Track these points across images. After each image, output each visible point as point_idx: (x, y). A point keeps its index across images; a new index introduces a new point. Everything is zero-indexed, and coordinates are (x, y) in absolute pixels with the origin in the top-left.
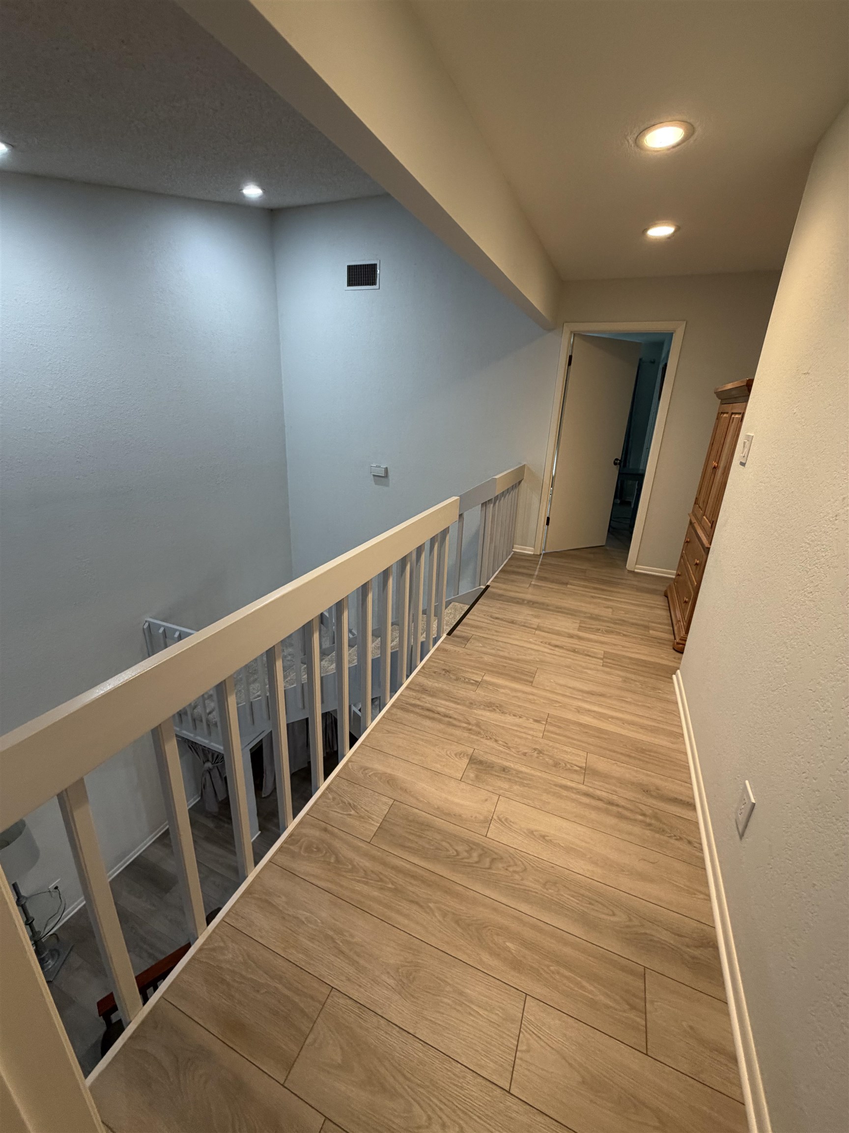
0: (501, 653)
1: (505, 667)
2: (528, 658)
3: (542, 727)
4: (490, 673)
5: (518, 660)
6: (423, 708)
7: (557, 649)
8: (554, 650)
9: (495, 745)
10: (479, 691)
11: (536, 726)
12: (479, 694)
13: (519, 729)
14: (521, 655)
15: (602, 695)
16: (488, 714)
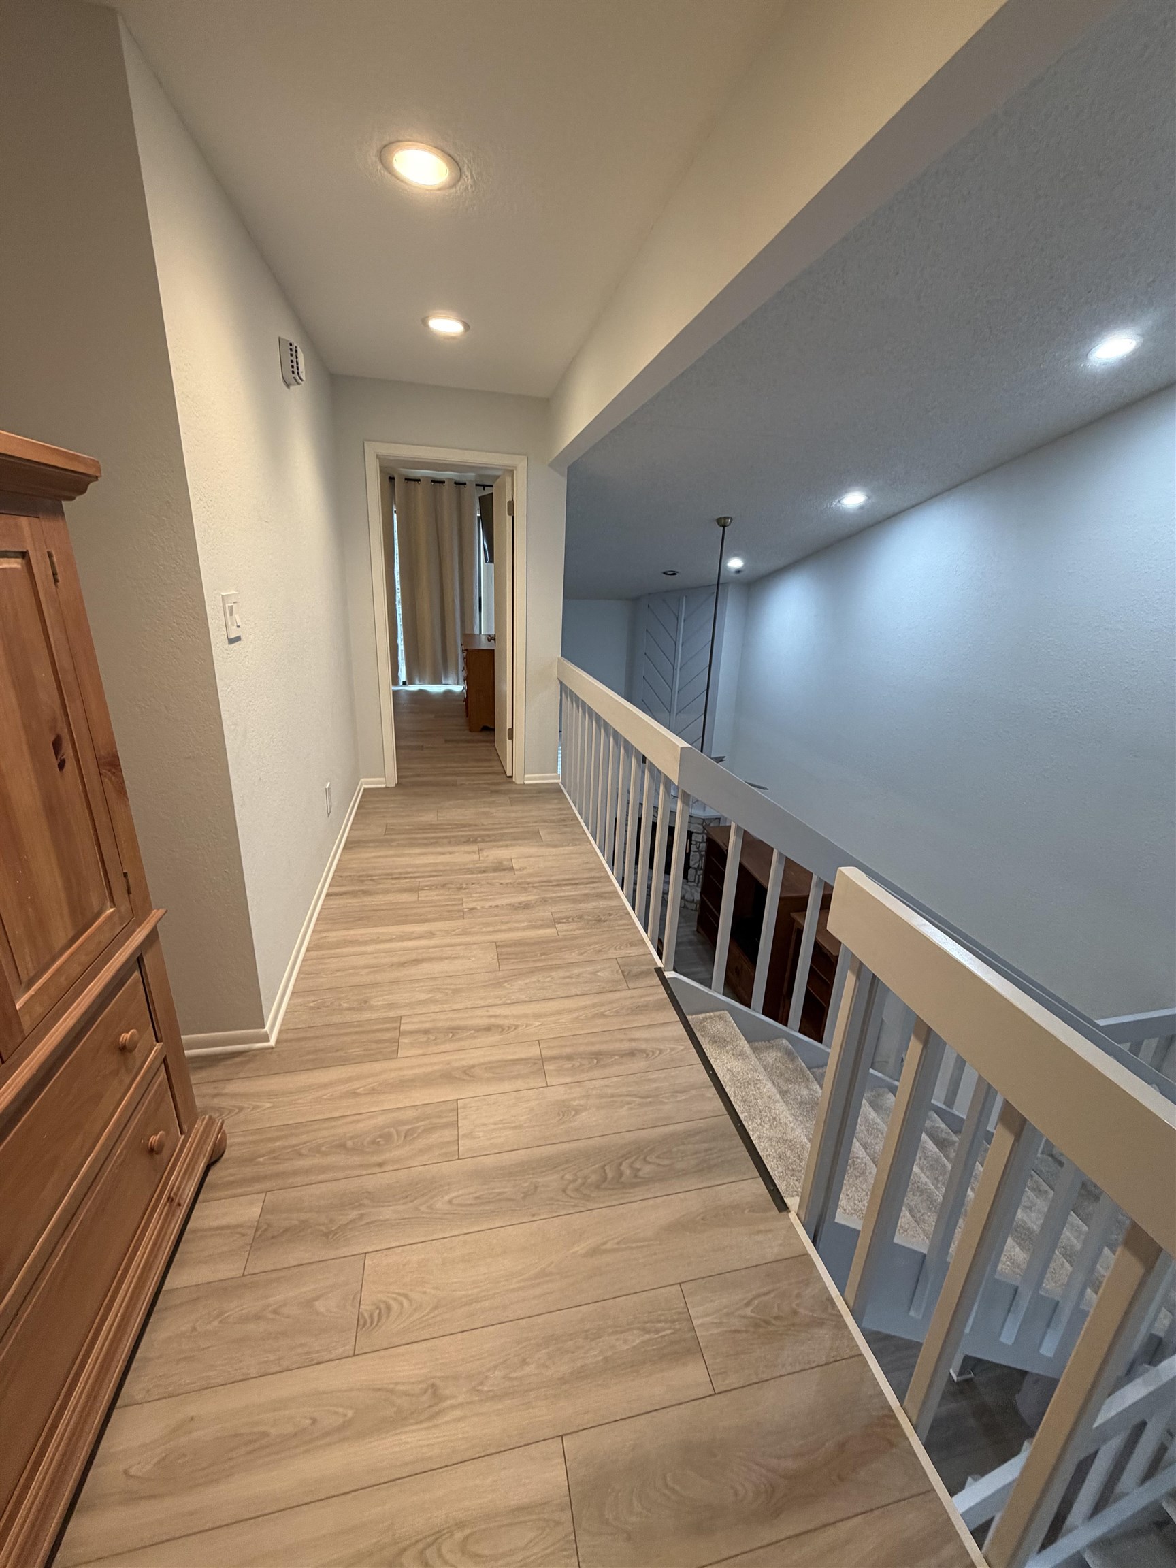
0: (562, 973)
1: (542, 954)
2: (520, 983)
3: (465, 905)
4: (553, 938)
5: (532, 972)
6: (582, 884)
7: (485, 1022)
8: (490, 1017)
9: (501, 881)
10: (548, 915)
11: (471, 905)
12: (547, 912)
13: (487, 897)
14: (534, 982)
15: (402, 965)
16: (523, 899)
